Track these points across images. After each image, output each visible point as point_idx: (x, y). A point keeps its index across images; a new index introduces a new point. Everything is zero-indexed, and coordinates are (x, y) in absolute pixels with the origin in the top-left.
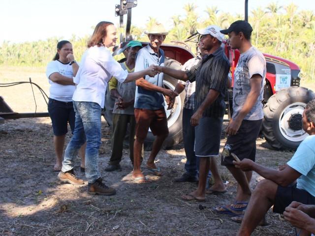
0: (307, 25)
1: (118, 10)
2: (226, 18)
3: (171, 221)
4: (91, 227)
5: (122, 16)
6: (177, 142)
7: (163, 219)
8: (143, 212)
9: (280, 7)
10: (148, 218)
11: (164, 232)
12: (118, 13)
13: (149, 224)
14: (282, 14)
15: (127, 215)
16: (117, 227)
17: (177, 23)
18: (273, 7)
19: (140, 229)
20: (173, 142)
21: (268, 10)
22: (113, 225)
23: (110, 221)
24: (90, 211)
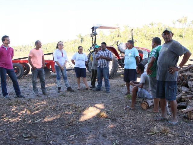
1: (91, 35)
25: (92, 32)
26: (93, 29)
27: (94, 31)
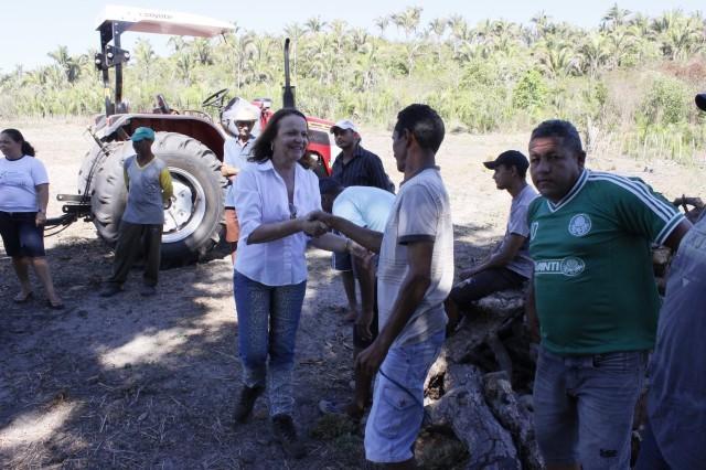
0: (360, 49)
1: (98, 61)
2: (251, 38)
3: (217, 392)
4: (107, 423)
5: (105, 70)
6: (203, 253)
7: (205, 389)
8: (175, 382)
9: (324, 24)
10: (185, 392)
11: (210, 413)
12: (99, 67)
13: (188, 403)
14: (327, 32)
15: (154, 393)
16: (144, 416)
17: (180, 46)
18: (313, 24)
19: (176, 413)
20: (198, 253)
21: (306, 28)
22: (139, 413)
23: (132, 407)
24: (101, 395)
25: (103, 45)
26: (107, 30)
27: (111, 43)
